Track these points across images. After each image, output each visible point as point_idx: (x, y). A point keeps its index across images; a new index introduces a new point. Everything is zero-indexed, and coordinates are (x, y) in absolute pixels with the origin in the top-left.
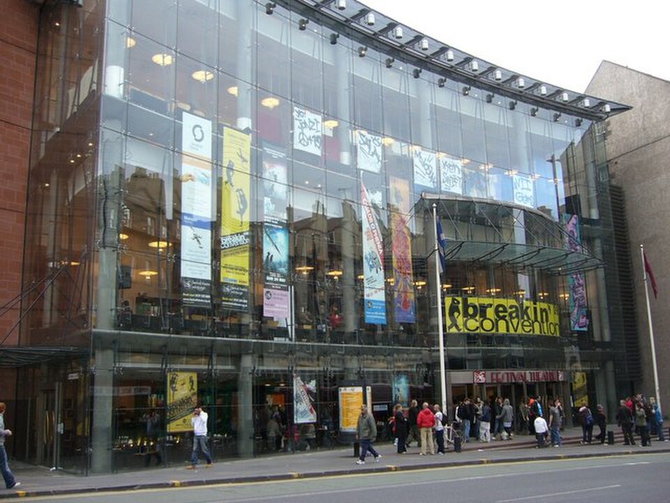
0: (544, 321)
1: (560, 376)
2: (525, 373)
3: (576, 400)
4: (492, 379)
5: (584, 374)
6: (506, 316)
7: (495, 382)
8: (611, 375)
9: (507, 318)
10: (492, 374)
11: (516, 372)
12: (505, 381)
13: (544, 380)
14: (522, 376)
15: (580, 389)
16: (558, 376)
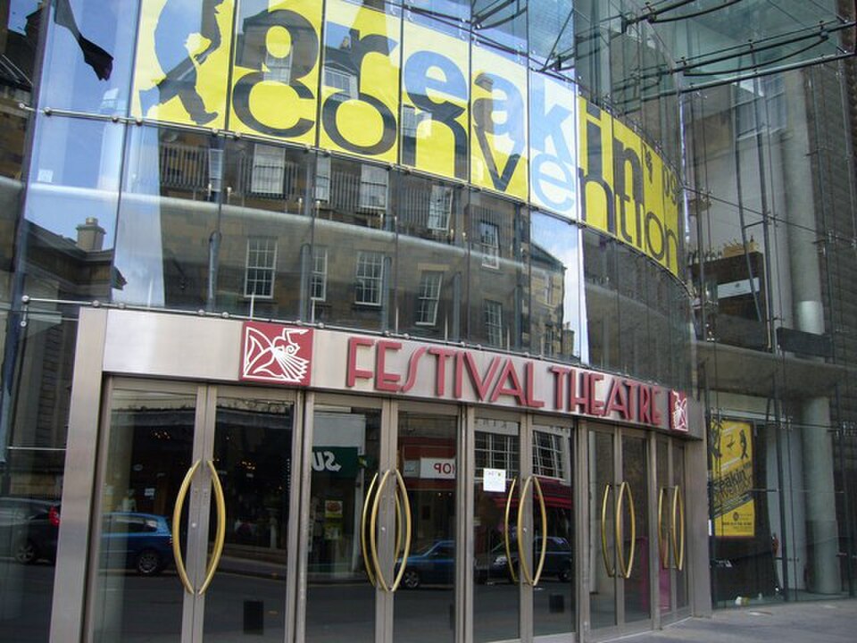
0: (629, 191)
1: (679, 412)
2: (528, 369)
3: (722, 513)
4: (352, 374)
5: (747, 429)
6: (459, 111)
7: (367, 386)
8: (820, 441)
9: (462, 120)
10: (352, 347)
11: (482, 358)
12: (423, 389)
13: (612, 416)
14: (511, 376)
15: (731, 479)
16: (671, 410)
